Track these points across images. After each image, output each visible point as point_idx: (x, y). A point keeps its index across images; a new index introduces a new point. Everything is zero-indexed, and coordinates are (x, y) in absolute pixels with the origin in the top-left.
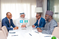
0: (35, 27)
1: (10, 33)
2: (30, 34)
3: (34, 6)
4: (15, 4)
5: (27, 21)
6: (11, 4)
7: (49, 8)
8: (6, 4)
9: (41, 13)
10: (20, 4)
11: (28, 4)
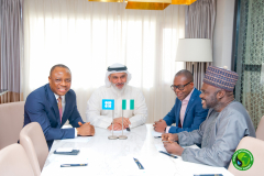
0: (168, 128)
1: (55, 152)
2: (138, 163)
3: (175, 30)
4: (88, 20)
5: (132, 102)
6: (72, 19)
7: (240, 42)
8: (49, 19)
9: (205, 63)
10: (111, 21)
11: (146, 22)
